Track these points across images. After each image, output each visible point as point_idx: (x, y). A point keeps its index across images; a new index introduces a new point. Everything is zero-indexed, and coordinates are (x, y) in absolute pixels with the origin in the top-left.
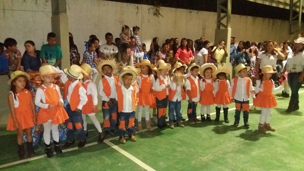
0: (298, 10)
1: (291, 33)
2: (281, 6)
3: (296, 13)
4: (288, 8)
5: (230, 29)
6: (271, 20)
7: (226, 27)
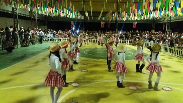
0: (35, 18)
1: (34, 26)
3: (35, 19)
5: (18, 25)
6: (27, 20)
7: (18, 24)
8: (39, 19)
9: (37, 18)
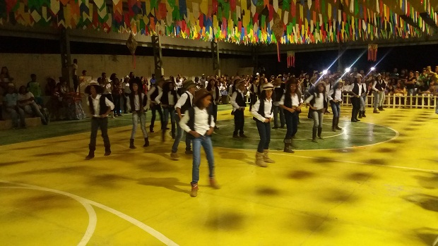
2: (204, 51)
4: (210, 51)
5: (162, 69)
8: (225, 52)
9: (219, 52)
